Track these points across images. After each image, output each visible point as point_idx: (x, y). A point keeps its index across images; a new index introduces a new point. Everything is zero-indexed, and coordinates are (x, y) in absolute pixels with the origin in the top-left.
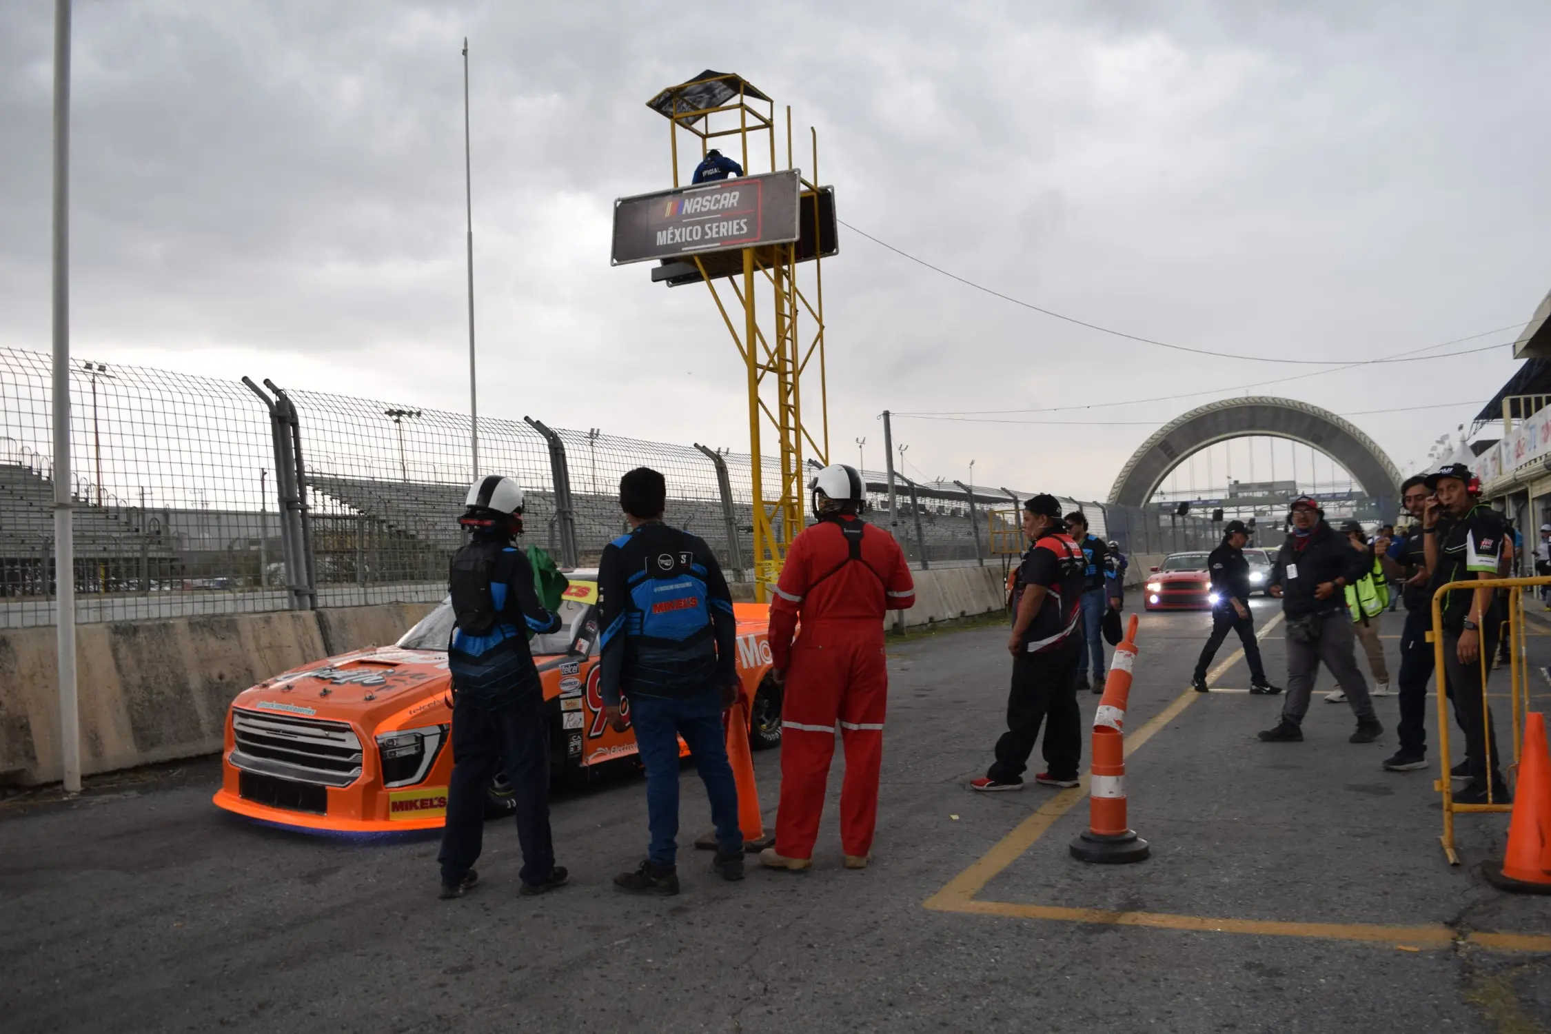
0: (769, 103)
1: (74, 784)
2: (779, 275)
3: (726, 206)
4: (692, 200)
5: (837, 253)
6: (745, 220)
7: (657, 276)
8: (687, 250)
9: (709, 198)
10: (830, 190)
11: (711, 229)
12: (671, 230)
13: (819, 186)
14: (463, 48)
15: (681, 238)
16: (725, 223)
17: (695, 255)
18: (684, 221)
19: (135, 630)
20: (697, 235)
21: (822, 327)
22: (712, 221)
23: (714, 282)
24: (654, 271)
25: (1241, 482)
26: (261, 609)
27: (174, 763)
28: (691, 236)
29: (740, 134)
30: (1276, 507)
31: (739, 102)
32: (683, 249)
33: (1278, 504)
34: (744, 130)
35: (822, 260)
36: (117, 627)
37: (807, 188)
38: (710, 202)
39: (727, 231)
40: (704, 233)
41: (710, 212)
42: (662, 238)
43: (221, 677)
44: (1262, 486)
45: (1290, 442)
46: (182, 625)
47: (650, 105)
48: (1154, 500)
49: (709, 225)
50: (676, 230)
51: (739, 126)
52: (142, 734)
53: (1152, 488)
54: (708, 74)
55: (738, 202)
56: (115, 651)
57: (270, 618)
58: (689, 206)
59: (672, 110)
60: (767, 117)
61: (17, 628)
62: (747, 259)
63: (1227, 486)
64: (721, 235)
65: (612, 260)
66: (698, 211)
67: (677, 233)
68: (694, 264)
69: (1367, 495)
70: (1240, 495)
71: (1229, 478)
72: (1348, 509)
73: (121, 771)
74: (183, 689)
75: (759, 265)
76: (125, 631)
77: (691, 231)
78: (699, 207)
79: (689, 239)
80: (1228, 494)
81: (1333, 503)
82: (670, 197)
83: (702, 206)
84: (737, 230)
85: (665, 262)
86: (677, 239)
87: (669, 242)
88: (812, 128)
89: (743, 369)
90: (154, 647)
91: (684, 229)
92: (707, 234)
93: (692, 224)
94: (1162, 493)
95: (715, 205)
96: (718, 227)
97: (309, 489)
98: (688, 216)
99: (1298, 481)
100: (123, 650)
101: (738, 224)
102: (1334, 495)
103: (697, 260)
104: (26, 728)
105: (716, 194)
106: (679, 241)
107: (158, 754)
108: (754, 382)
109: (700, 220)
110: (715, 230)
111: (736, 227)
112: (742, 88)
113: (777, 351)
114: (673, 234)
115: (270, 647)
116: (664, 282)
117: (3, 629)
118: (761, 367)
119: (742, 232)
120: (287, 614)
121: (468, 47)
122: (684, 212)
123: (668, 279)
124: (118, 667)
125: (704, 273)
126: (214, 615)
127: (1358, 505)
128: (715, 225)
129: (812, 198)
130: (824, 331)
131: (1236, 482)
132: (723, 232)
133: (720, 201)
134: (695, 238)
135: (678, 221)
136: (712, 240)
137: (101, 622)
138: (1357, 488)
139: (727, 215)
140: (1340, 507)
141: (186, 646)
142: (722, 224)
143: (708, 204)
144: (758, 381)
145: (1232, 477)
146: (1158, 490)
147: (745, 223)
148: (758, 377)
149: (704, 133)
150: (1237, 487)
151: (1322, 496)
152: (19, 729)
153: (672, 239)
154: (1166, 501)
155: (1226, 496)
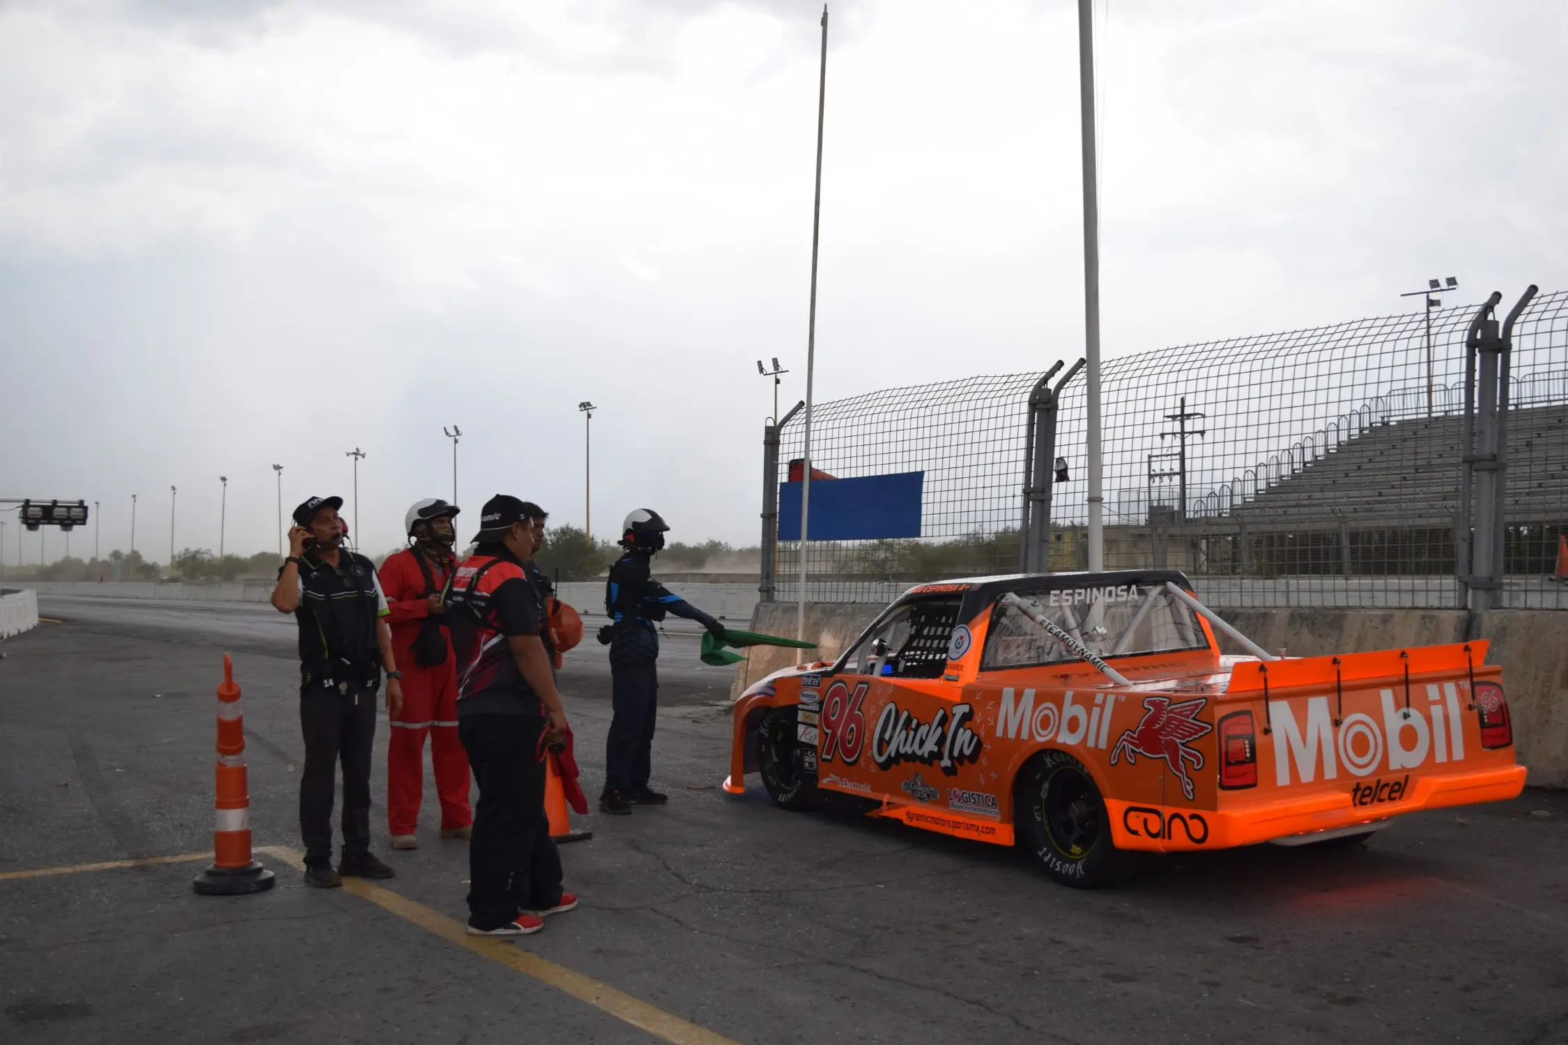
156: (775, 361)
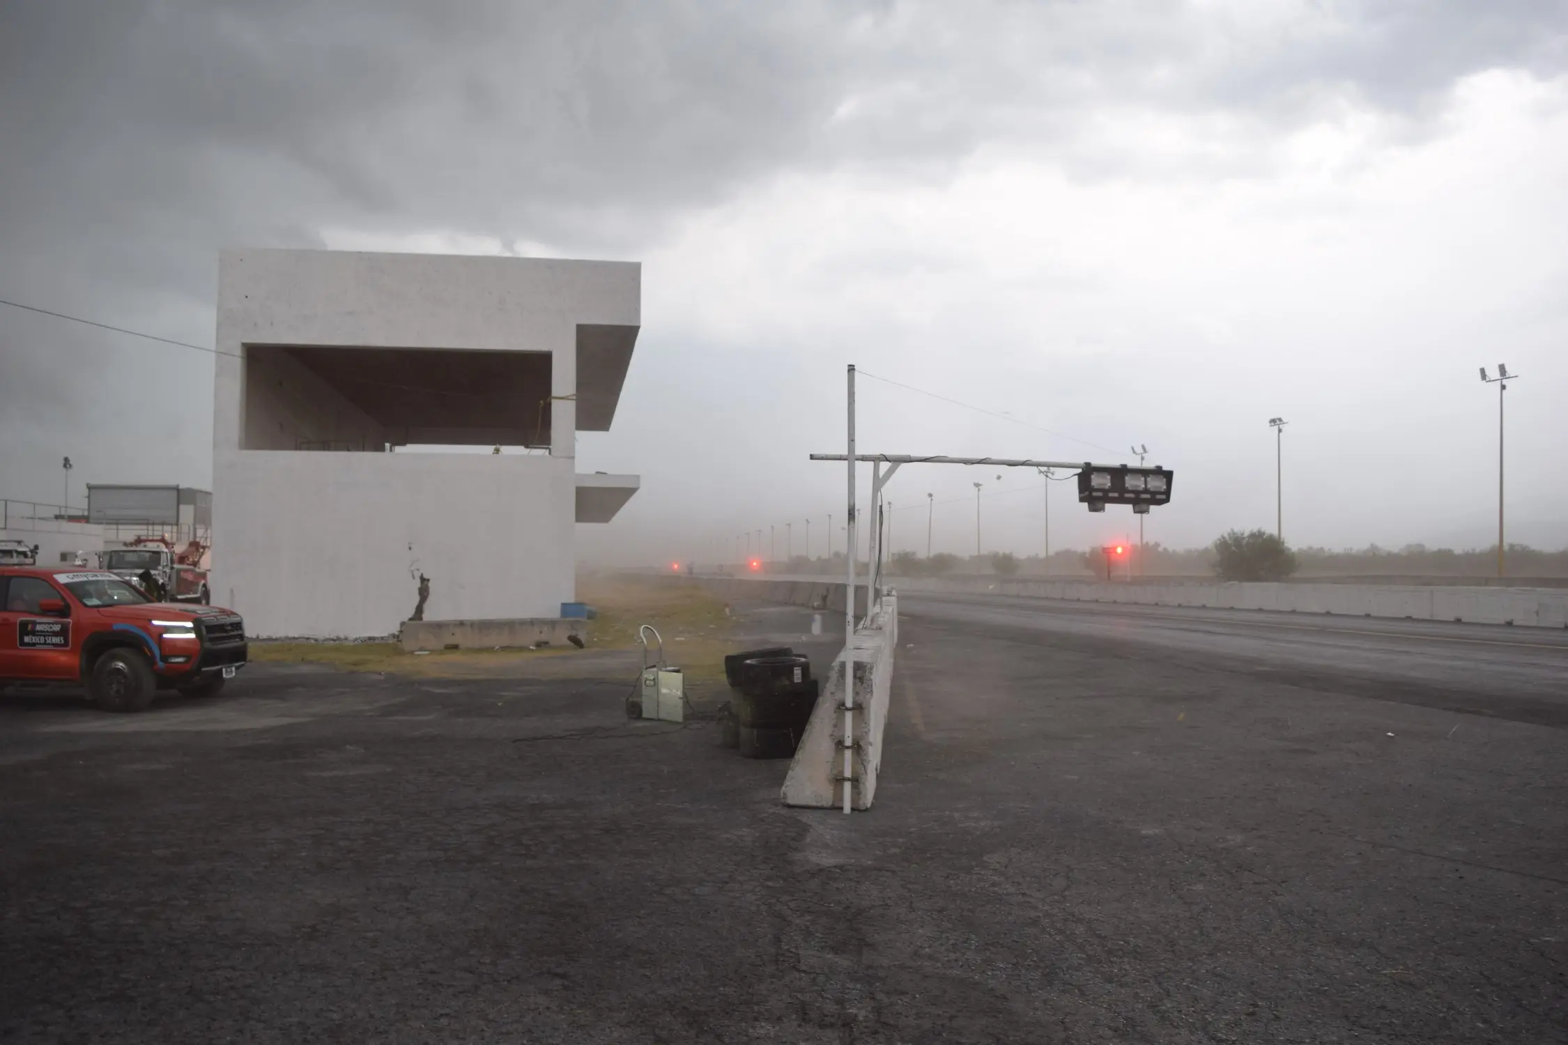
156: (1502, 369)
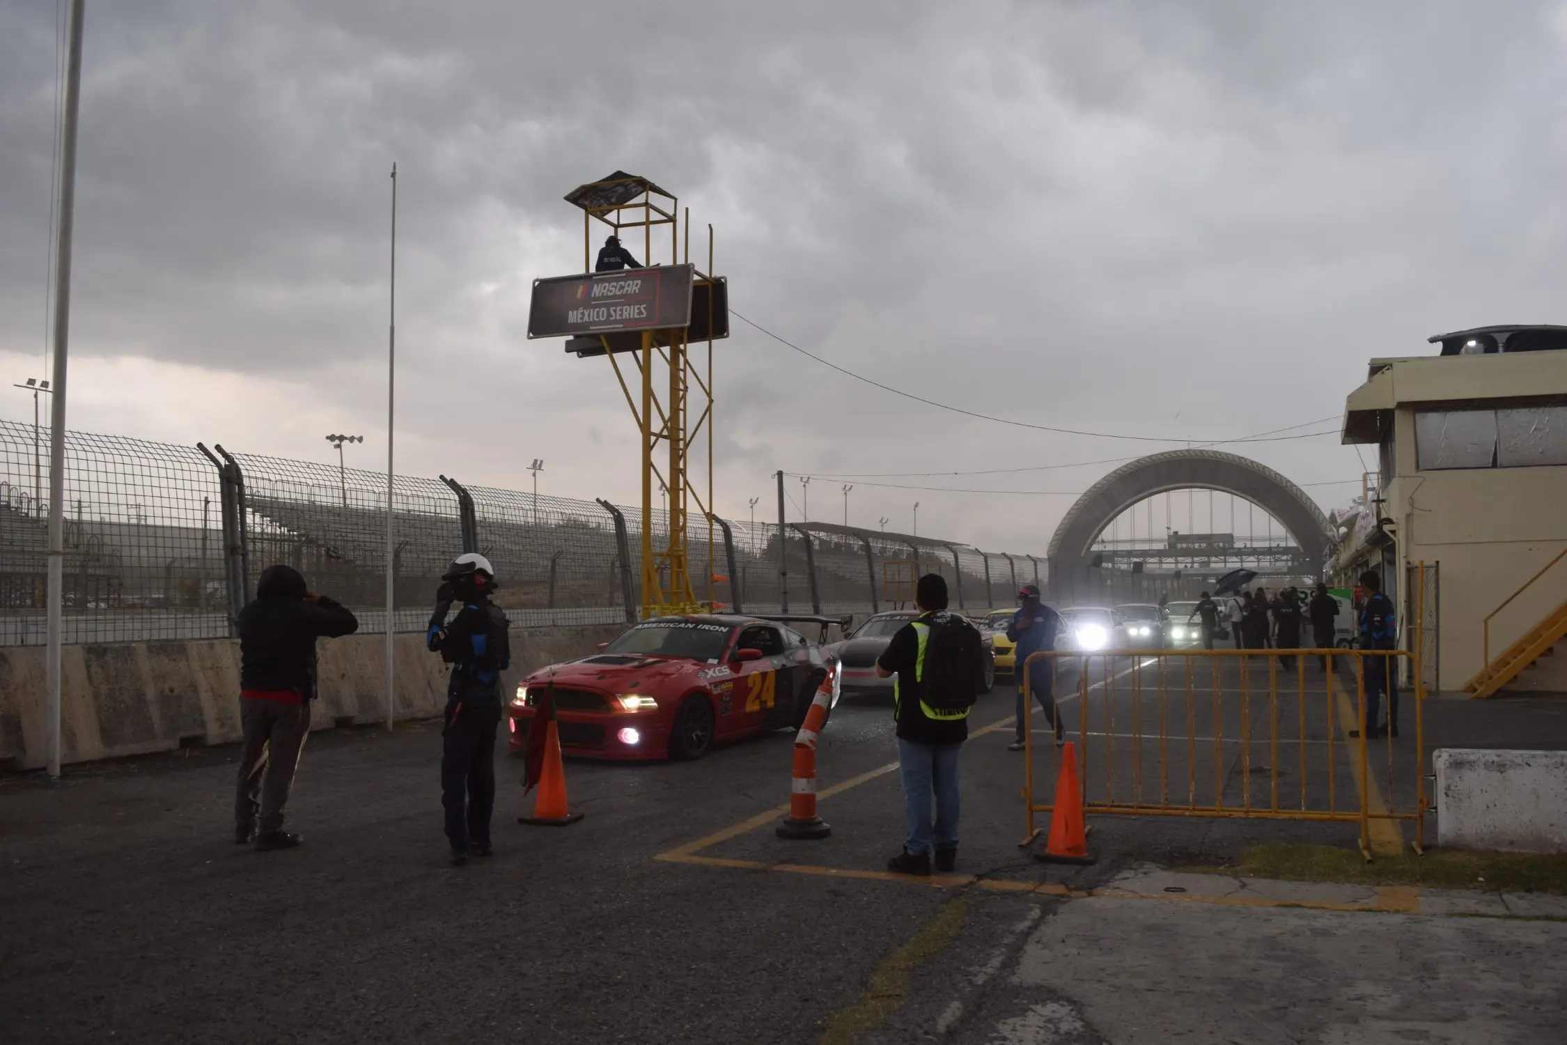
0: (673, 201)
1: (56, 771)
2: (676, 353)
3: (629, 292)
4: (600, 285)
5: (727, 336)
6: (645, 306)
7: (569, 348)
8: (594, 329)
9: (615, 284)
10: (723, 280)
11: (615, 311)
12: (581, 310)
13: (713, 276)
14: (392, 171)
15: (589, 318)
16: (628, 307)
17: (602, 334)
18: (593, 303)
19: (105, 651)
20: (603, 317)
21: (711, 401)
22: (616, 305)
23: (616, 356)
24: (568, 343)
25: (1179, 533)
26: (206, 636)
27: (132, 758)
28: (598, 317)
29: (644, 227)
30: (1214, 559)
31: (644, 201)
32: (591, 328)
33: (1216, 556)
34: (648, 223)
35: (714, 342)
36: (90, 648)
37: (700, 278)
38: (616, 287)
39: (629, 314)
40: (609, 315)
41: (615, 297)
42: (573, 317)
43: (172, 690)
44: (1201, 538)
45: (1229, 495)
46: (142, 649)
47: (567, 198)
48: (1095, 548)
49: (614, 308)
50: (585, 311)
51: (644, 220)
52: (107, 734)
53: (1092, 537)
54: (619, 175)
55: (639, 289)
56: (88, 667)
57: (213, 644)
58: (597, 290)
59: (586, 203)
60: (671, 213)
61: (12, 646)
62: (646, 339)
63: (1166, 537)
64: (624, 317)
65: (529, 334)
66: (605, 295)
67: (586, 313)
68: (600, 340)
69: (1302, 550)
70: (1179, 546)
71: (1168, 528)
72: (1283, 563)
73: (89, 762)
74: (140, 698)
75: (655, 343)
76: (96, 651)
77: (598, 312)
78: (605, 291)
79: (596, 319)
80: (1167, 544)
81: (1268, 557)
82: (582, 281)
83: (608, 290)
84: (638, 314)
85: (576, 337)
86: (586, 318)
87: (579, 321)
88: (710, 225)
89: (638, 435)
90: (119, 664)
91: (592, 310)
92: (612, 316)
93: (600, 306)
94: (1103, 542)
95: (619, 291)
96: (621, 310)
97: (249, 510)
98: (596, 299)
99: (1235, 535)
100: (95, 668)
101: (639, 309)
102: (1270, 548)
103: (602, 337)
104: (18, 726)
105: (621, 281)
106: (588, 320)
107: (120, 750)
108: (647, 448)
109: (607, 302)
110: (619, 313)
111: (637, 311)
112: (648, 187)
113: (670, 419)
114: (583, 314)
115: (212, 668)
116: (575, 354)
117: (2, 647)
118: (655, 434)
119: (642, 316)
120: (228, 641)
121: (397, 171)
122: (593, 296)
123: (578, 351)
124: (90, 678)
125: (608, 350)
126: (167, 640)
127: (1293, 560)
128: (618, 308)
129: (707, 287)
130: (713, 405)
131: (1176, 533)
132: (625, 315)
133: (624, 287)
134: (601, 319)
135: (588, 302)
136: (616, 322)
137: (77, 643)
138: (1292, 543)
139: (629, 300)
140: (1276, 561)
141: (145, 664)
142: (624, 308)
143: (613, 289)
144: (652, 448)
145: (1172, 527)
146: (1099, 539)
147: (644, 308)
148: (652, 444)
149: (616, 223)
150: (1175, 538)
151: (1258, 550)
152: (13, 725)
153: (582, 319)
154: (1107, 549)
155: (1165, 546)
